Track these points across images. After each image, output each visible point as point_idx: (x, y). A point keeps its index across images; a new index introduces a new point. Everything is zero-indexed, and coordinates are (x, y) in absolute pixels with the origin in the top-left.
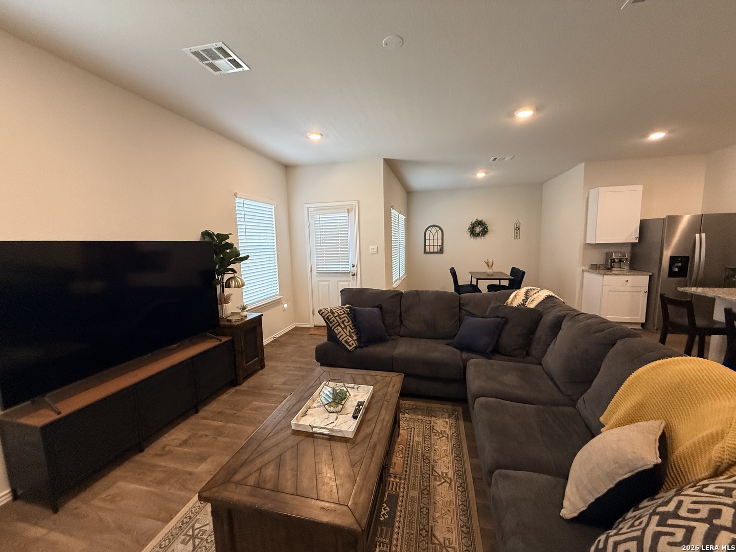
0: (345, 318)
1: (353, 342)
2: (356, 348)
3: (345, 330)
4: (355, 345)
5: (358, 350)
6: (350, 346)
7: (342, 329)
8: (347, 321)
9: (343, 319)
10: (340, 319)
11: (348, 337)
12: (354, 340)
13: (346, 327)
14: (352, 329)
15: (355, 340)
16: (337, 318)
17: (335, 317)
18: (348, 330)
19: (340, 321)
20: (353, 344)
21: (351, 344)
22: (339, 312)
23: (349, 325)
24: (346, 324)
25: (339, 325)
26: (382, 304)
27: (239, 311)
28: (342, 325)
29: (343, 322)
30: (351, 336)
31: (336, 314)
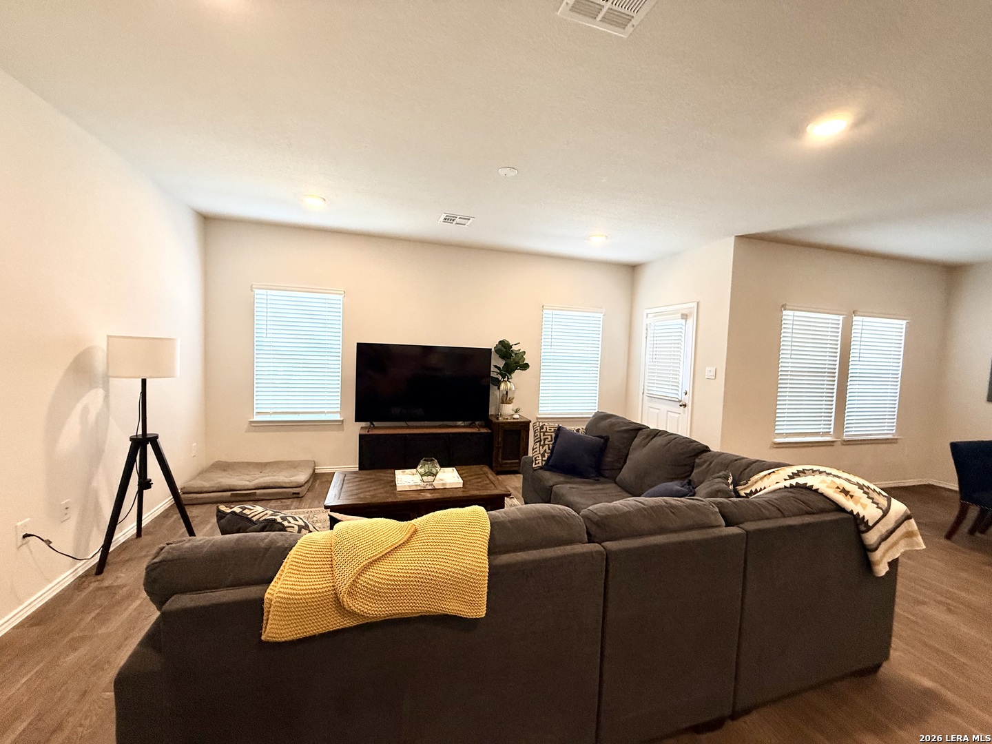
0: (549, 437)
1: (540, 461)
2: (541, 468)
3: (541, 447)
4: (540, 465)
5: (540, 471)
6: (536, 464)
7: (540, 445)
8: (550, 439)
9: (546, 437)
10: (544, 435)
11: (540, 455)
12: (542, 460)
13: (544, 445)
14: (549, 449)
15: (544, 461)
16: (542, 434)
17: (541, 432)
18: (544, 448)
19: (542, 438)
20: (539, 463)
21: (537, 462)
22: (548, 429)
23: (549, 445)
24: (546, 442)
25: (540, 441)
26: (610, 436)
27: (513, 413)
28: (542, 443)
29: (545, 439)
30: (543, 455)
31: (544, 430)
